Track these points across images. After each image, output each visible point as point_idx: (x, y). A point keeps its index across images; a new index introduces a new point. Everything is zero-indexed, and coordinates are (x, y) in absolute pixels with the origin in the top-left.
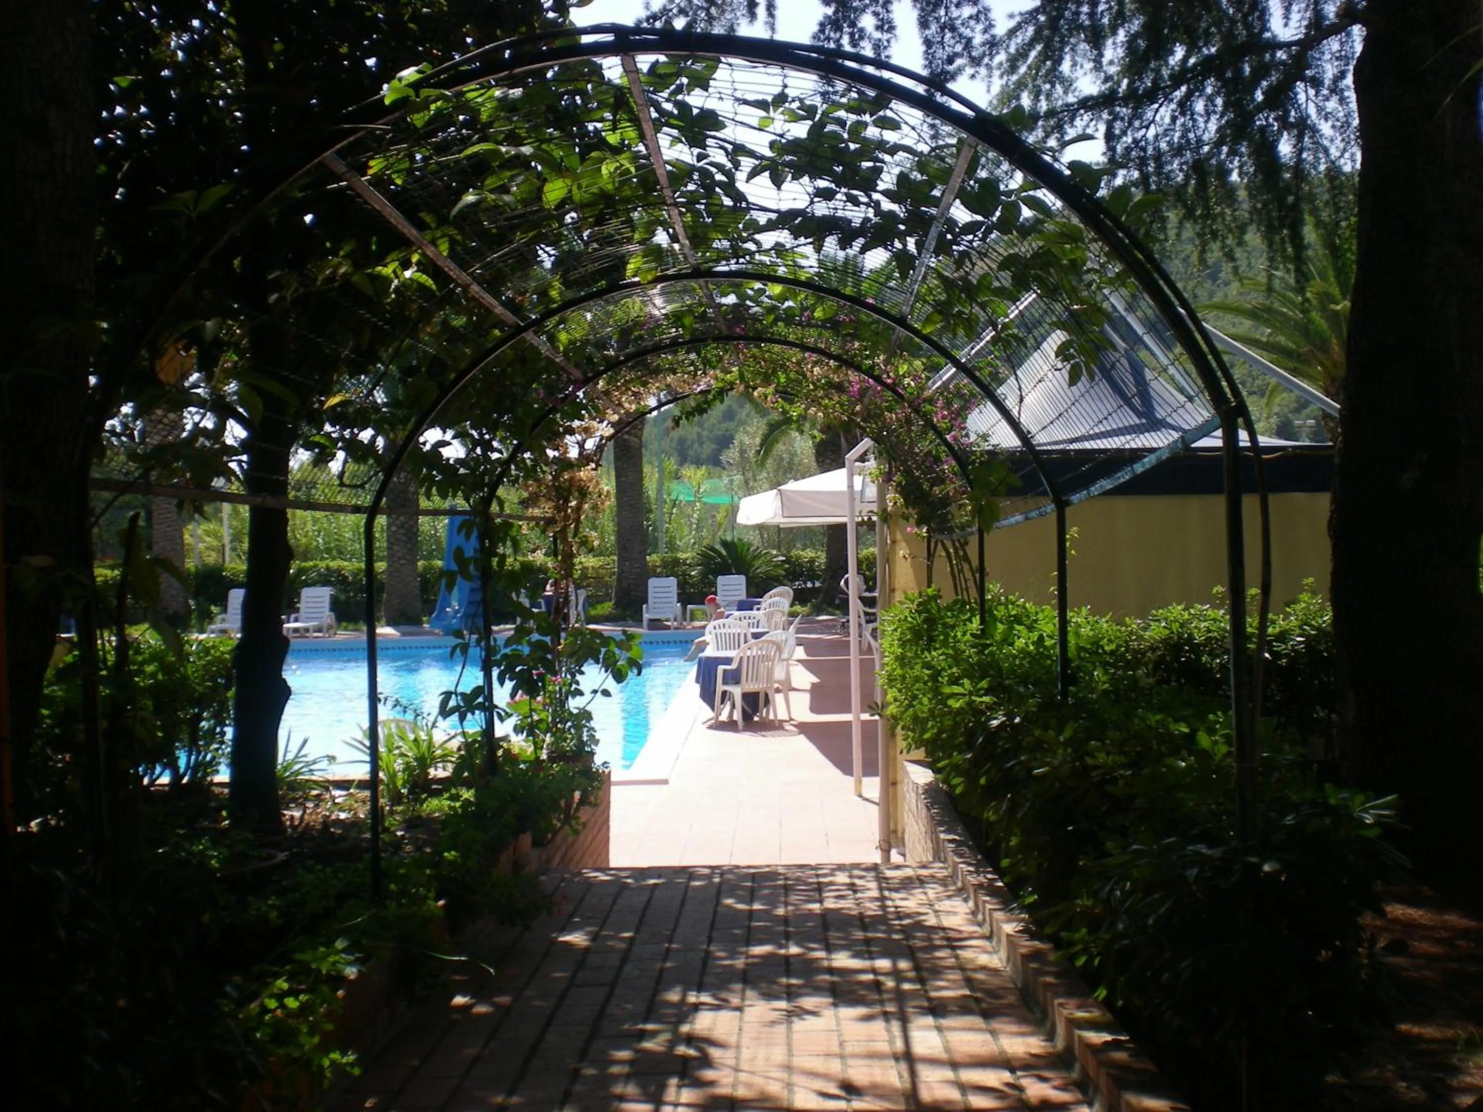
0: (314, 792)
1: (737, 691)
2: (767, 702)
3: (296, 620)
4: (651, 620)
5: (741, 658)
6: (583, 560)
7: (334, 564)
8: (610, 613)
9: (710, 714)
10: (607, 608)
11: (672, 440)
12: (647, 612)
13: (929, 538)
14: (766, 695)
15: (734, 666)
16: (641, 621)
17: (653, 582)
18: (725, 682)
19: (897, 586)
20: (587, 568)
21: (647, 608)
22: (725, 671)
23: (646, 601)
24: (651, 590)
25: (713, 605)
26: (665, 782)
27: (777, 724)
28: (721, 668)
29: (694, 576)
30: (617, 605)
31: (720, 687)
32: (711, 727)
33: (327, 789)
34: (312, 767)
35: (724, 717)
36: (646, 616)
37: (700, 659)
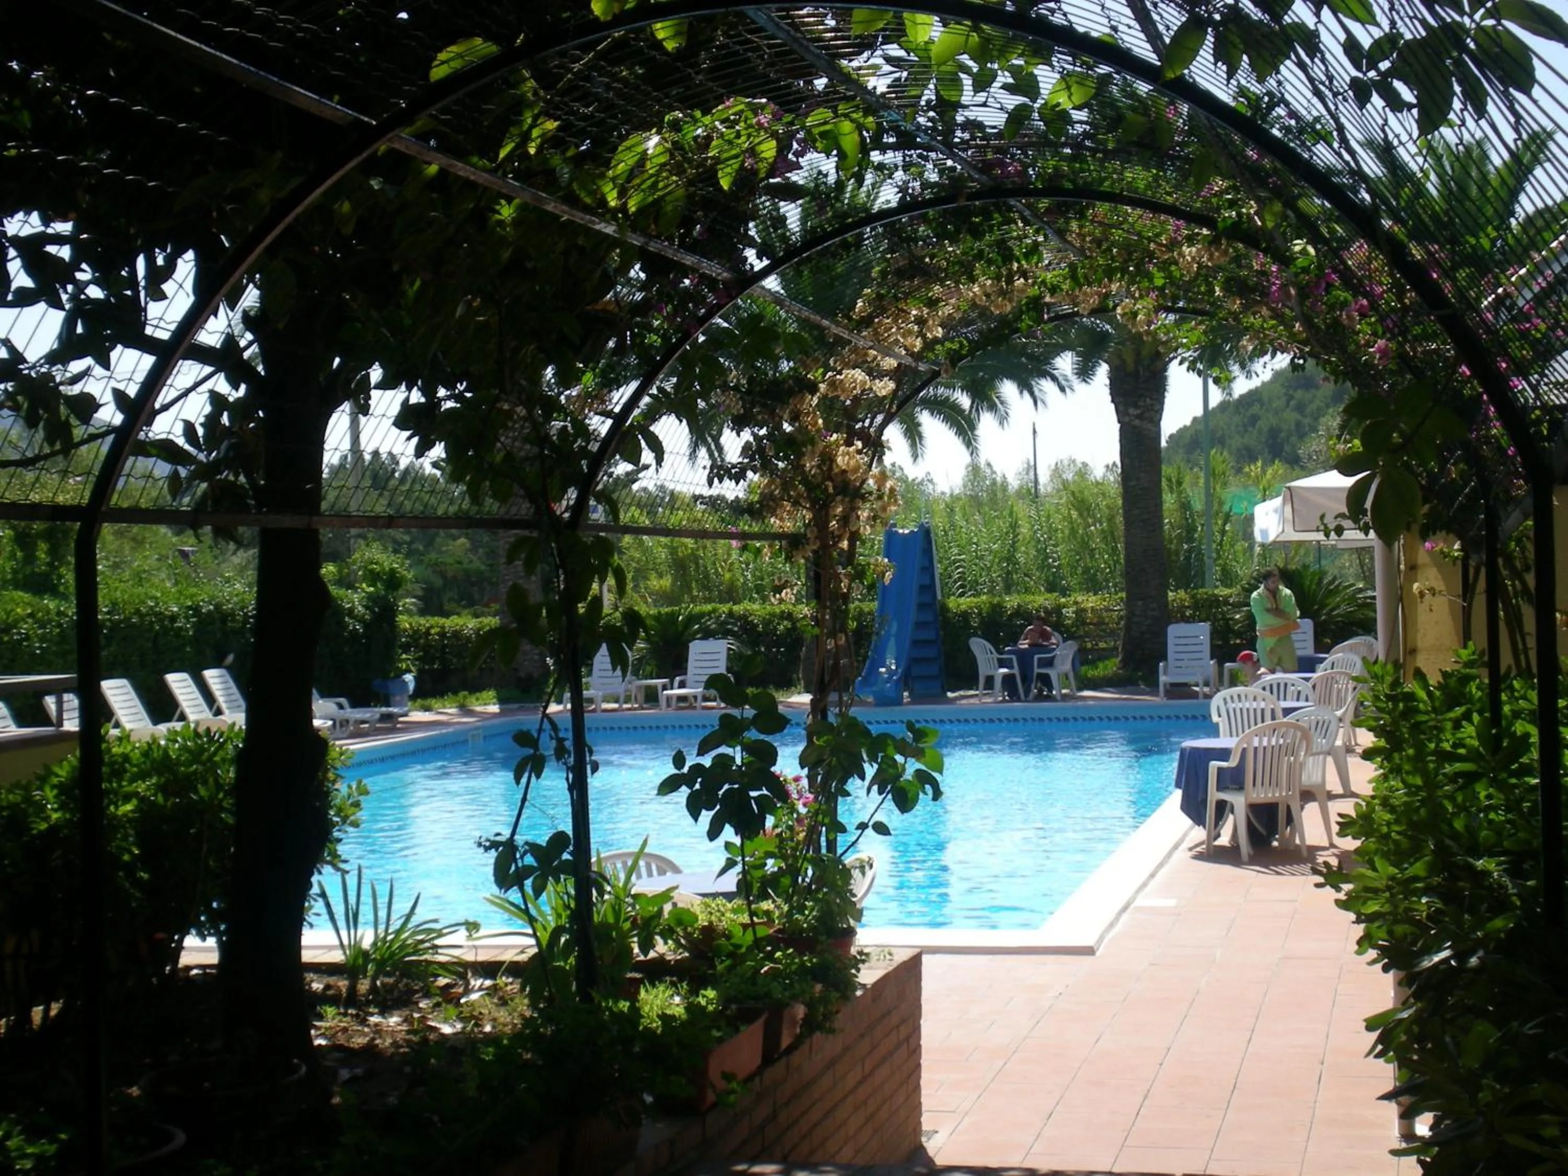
0: (442, 981)
1: (1238, 801)
2: (1290, 820)
3: (682, 685)
4: (1173, 685)
5: (1244, 750)
6: (1079, 599)
7: (738, 609)
8: (1116, 674)
9: (1199, 834)
10: (1110, 667)
11: (1260, 432)
12: (1165, 673)
13: (1465, 561)
14: (1288, 807)
15: (1233, 763)
16: (1158, 686)
17: (1174, 630)
18: (1220, 787)
19: (1420, 644)
20: (1084, 610)
21: (1165, 668)
22: (1220, 770)
23: (1164, 657)
24: (1171, 641)
25: (1249, 664)
26: (1089, 951)
27: (1305, 853)
28: (1214, 765)
29: (1237, 621)
30: (1125, 663)
31: (1214, 795)
32: (1200, 857)
33: (463, 976)
34: (438, 942)
35: (1224, 840)
36: (1163, 679)
37: (1183, 751)
